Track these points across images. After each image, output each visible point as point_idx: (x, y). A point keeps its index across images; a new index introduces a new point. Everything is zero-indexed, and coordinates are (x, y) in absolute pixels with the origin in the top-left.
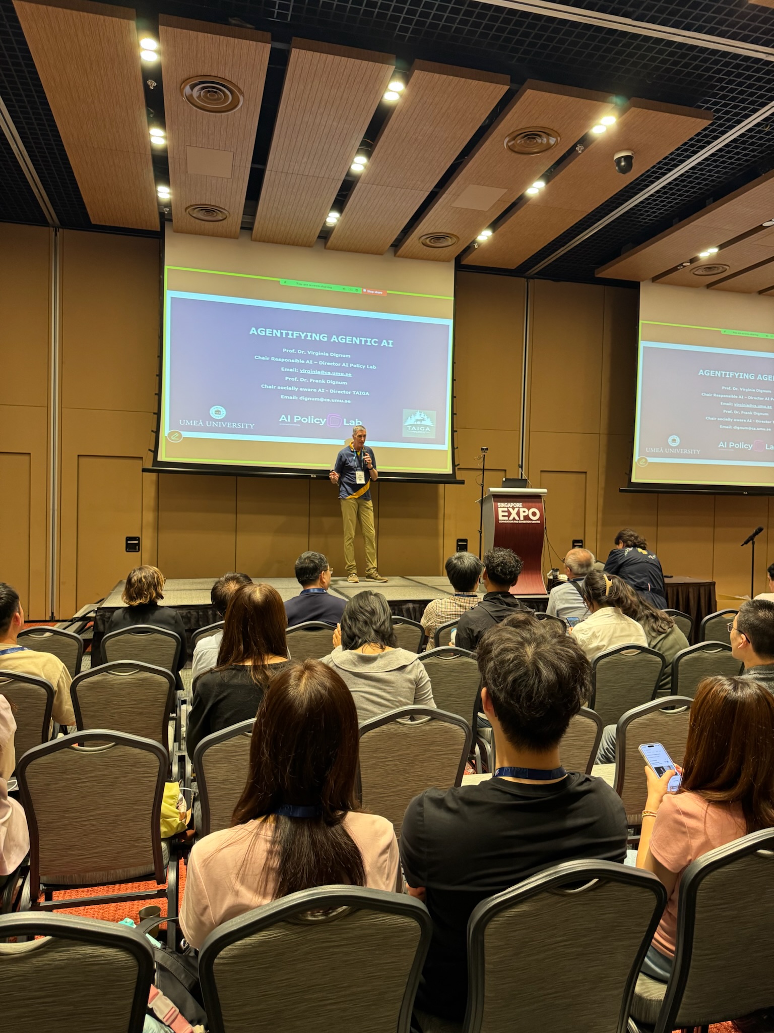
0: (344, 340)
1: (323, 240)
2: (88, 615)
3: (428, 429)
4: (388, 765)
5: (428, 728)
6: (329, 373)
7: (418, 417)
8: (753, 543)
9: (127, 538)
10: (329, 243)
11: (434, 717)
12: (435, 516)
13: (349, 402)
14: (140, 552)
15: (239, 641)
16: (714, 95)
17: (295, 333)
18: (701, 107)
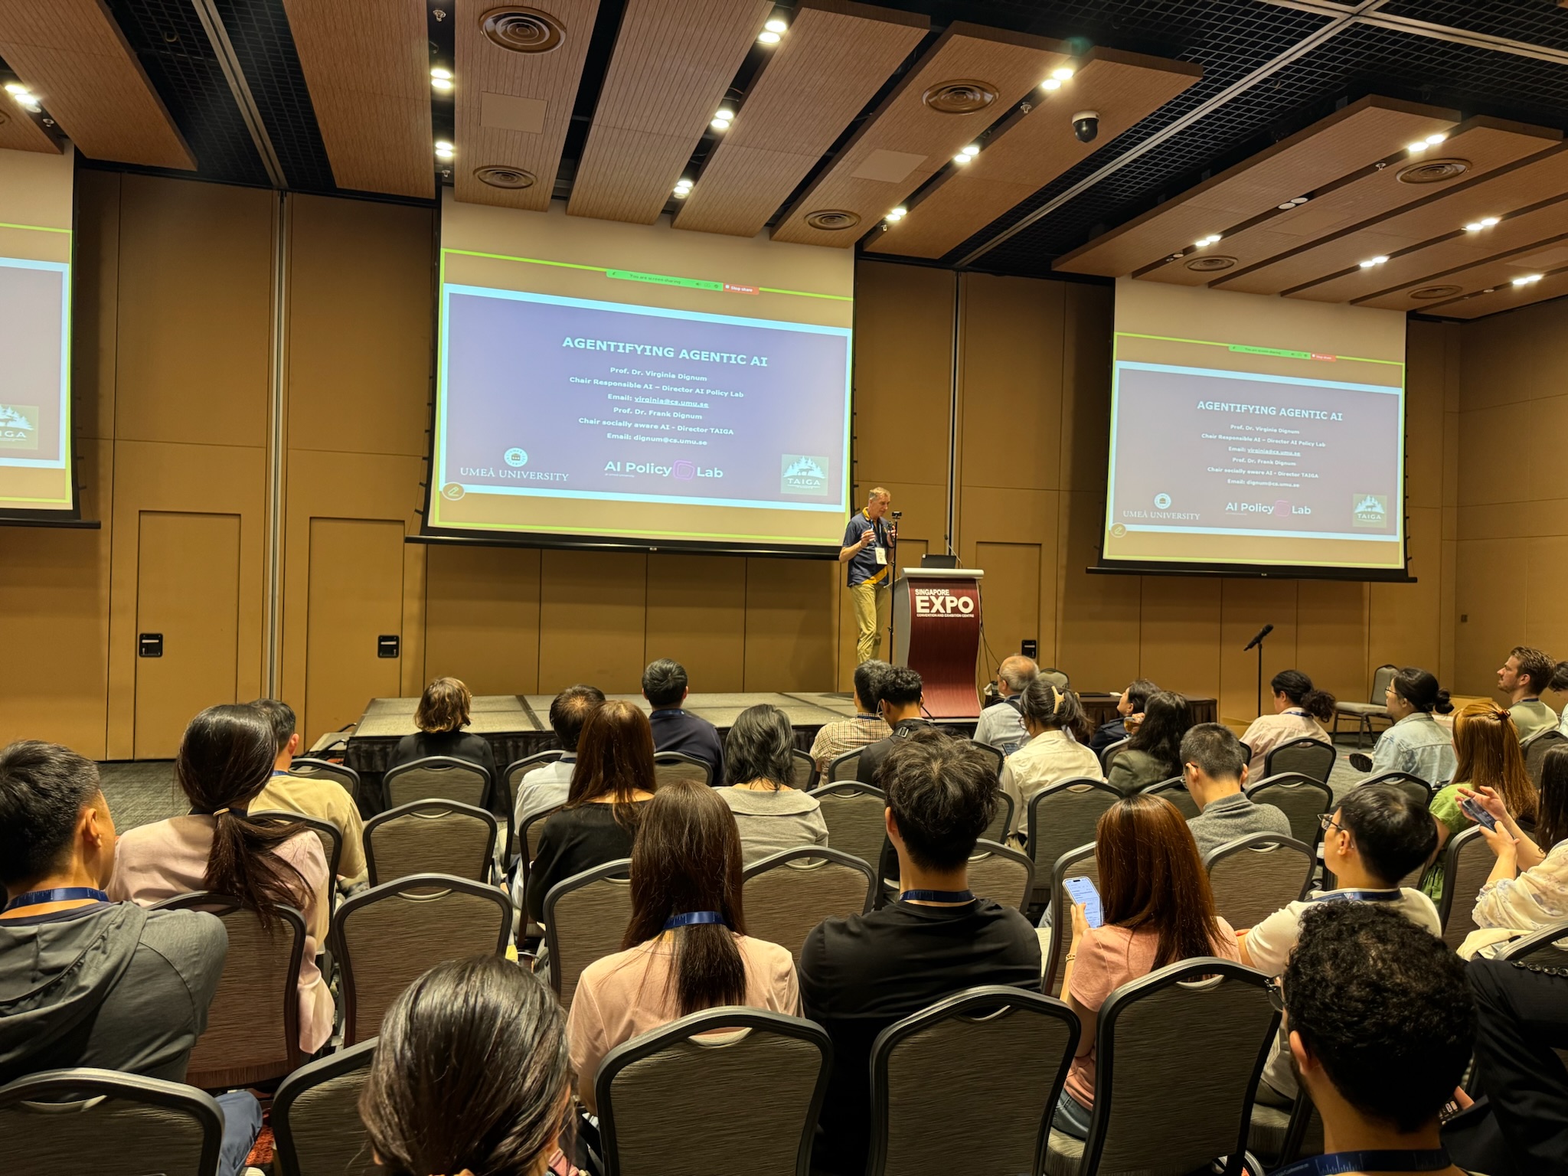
0: (698, 356)
1: (668, 216)
2: (331, 749)
3: (817, 482)
4: (775, 918)
5: (824, 873)
6: (677, 402)
7: (803, 465)
8: (1260, 647)
9: (380, 637)
10: (678, 220)
11: (831, 859)
12: (828, 607)
13: (705, 443)
14: (398, 659)
15: (599, 767)
16: (1204, 44)
17: (627, 345)
18: (1186, 58)
